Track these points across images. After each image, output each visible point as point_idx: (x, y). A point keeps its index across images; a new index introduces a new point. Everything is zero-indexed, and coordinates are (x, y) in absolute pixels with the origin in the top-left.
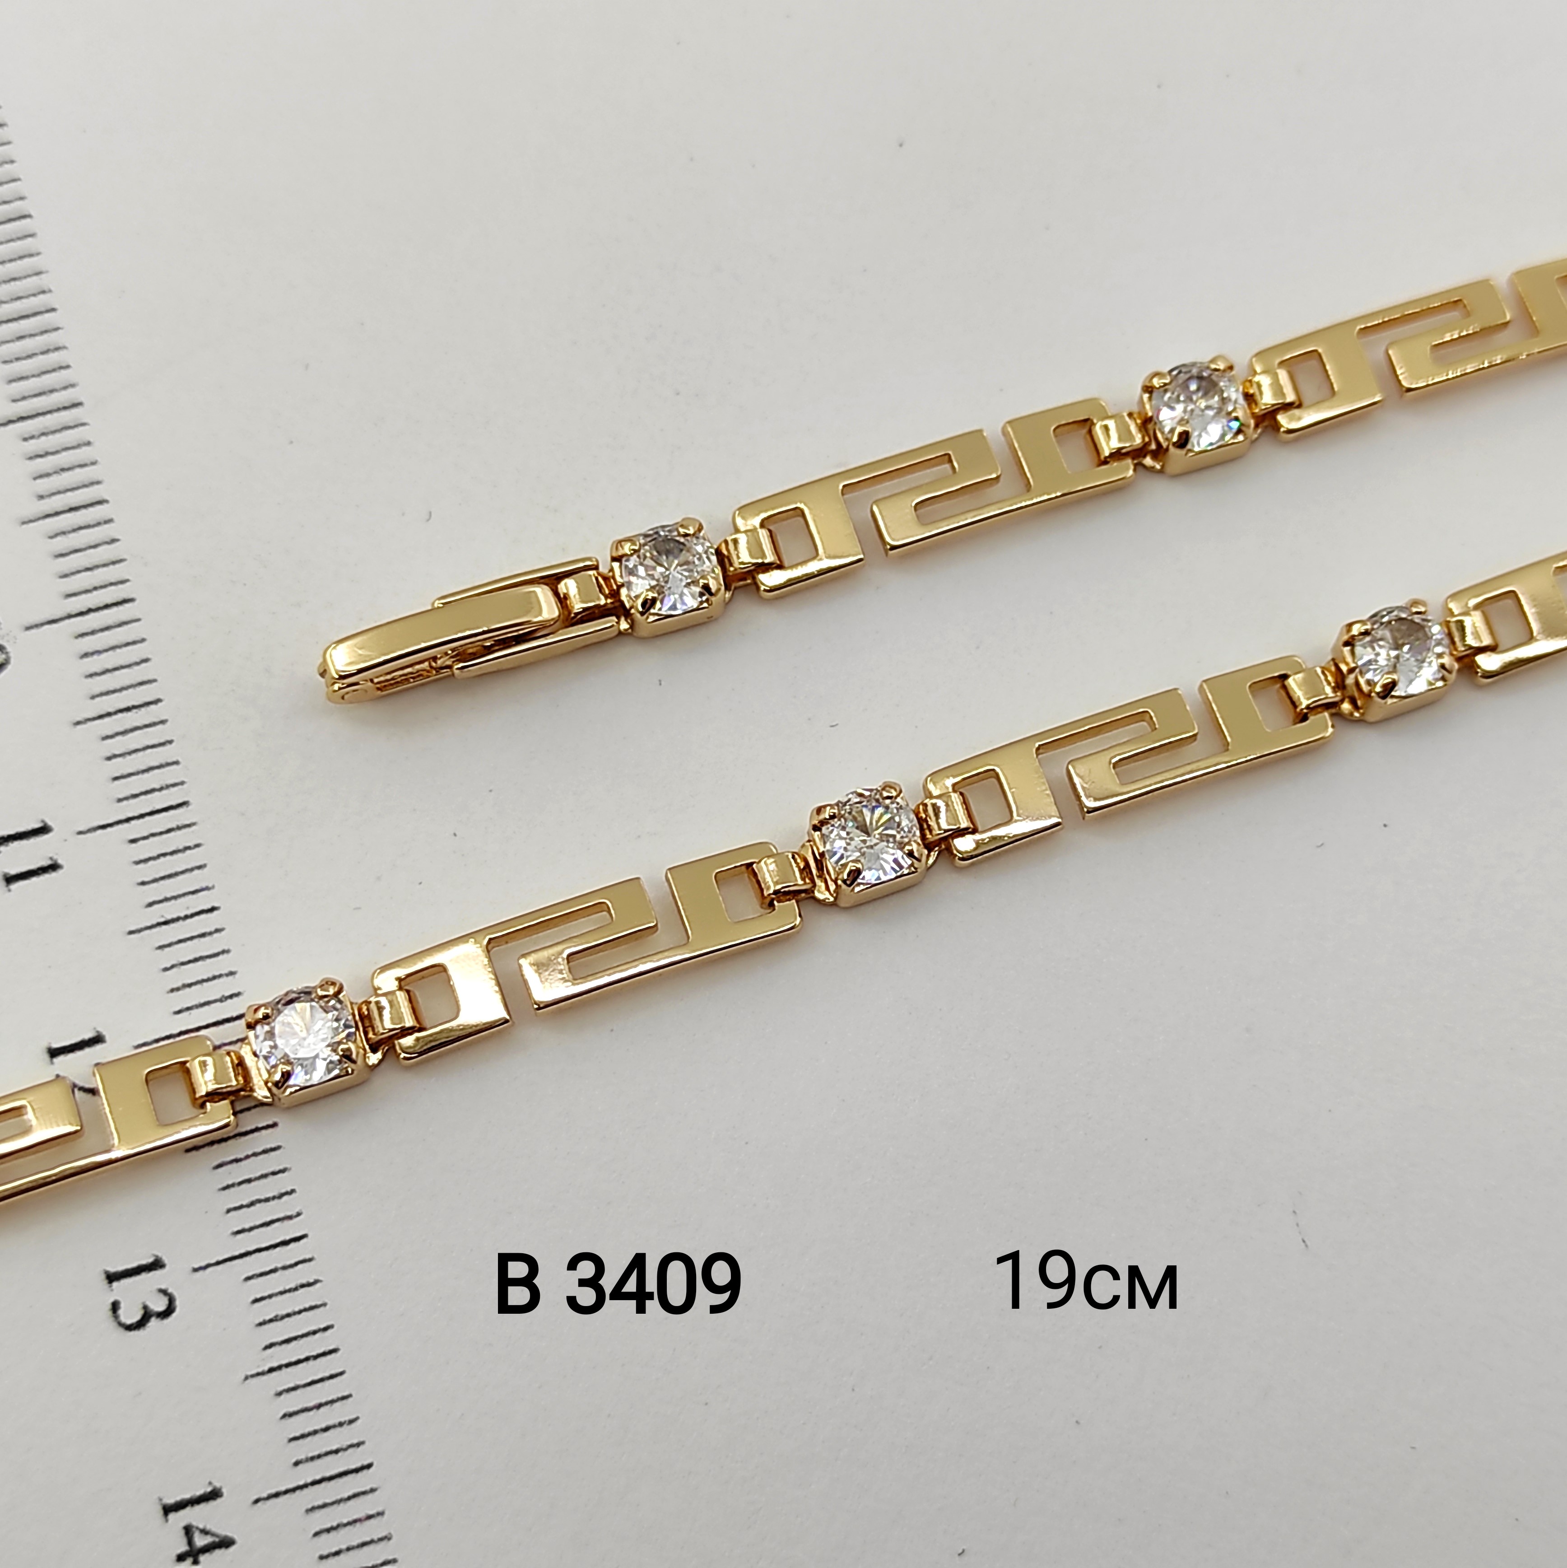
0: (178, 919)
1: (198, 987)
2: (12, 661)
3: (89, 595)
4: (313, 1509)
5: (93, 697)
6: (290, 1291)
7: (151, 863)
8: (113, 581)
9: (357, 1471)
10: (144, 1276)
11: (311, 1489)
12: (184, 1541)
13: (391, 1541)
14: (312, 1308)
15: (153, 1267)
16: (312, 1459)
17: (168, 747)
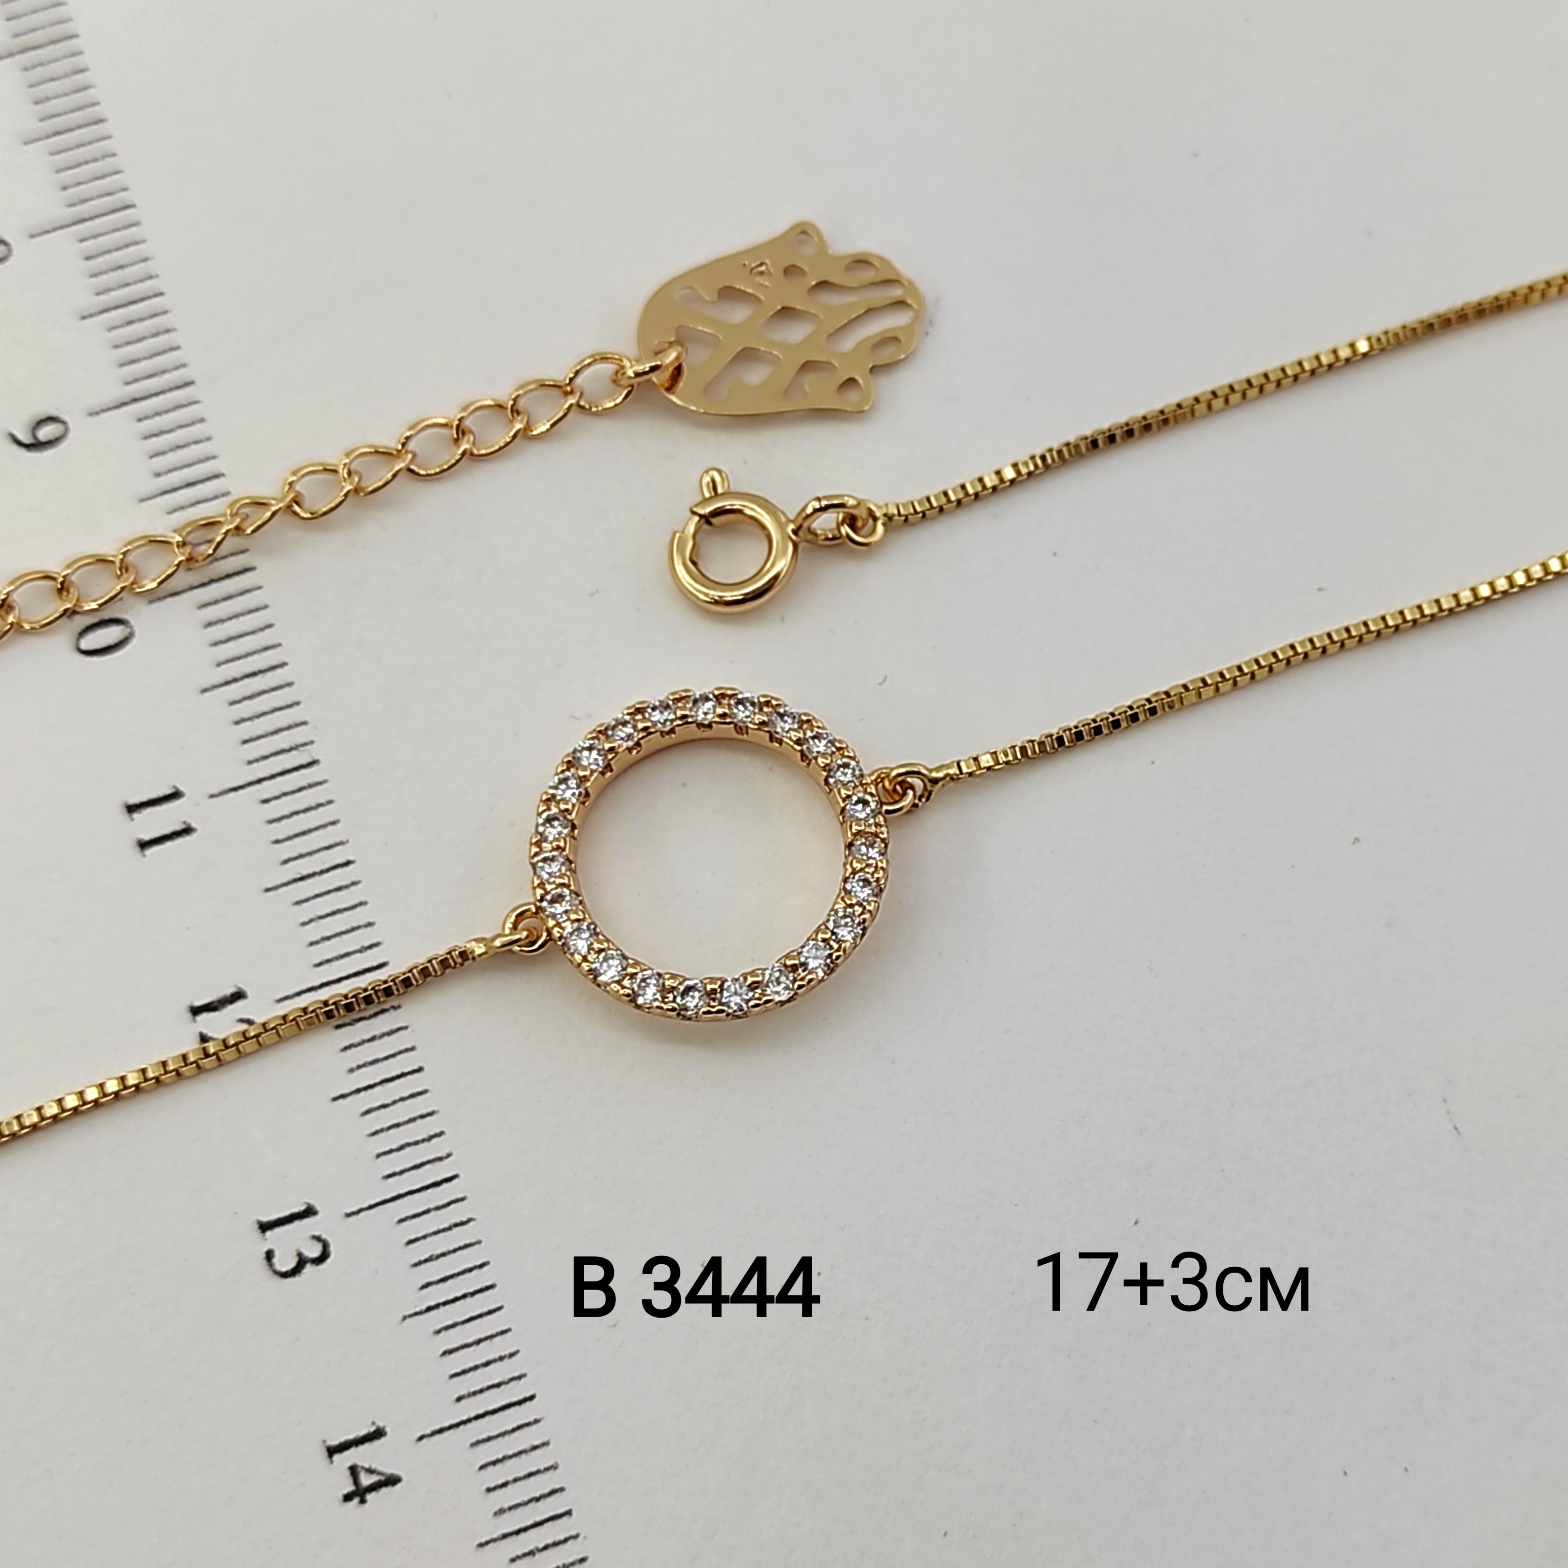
0: (313, 875)
1: (338, 939)
2: (137, 635)
4: (478, 1443)
5: (219, 665)
6: (444, 1230)
7: (284, 822)
9: (519, 1403)
10: (297, 1223)
11: (475, 1424)
12: (350, 1480)
13: (558, 1471)
14: (467, 1246)
15: (306, 1215)
16: (475, 1393)
17: (296, 708)
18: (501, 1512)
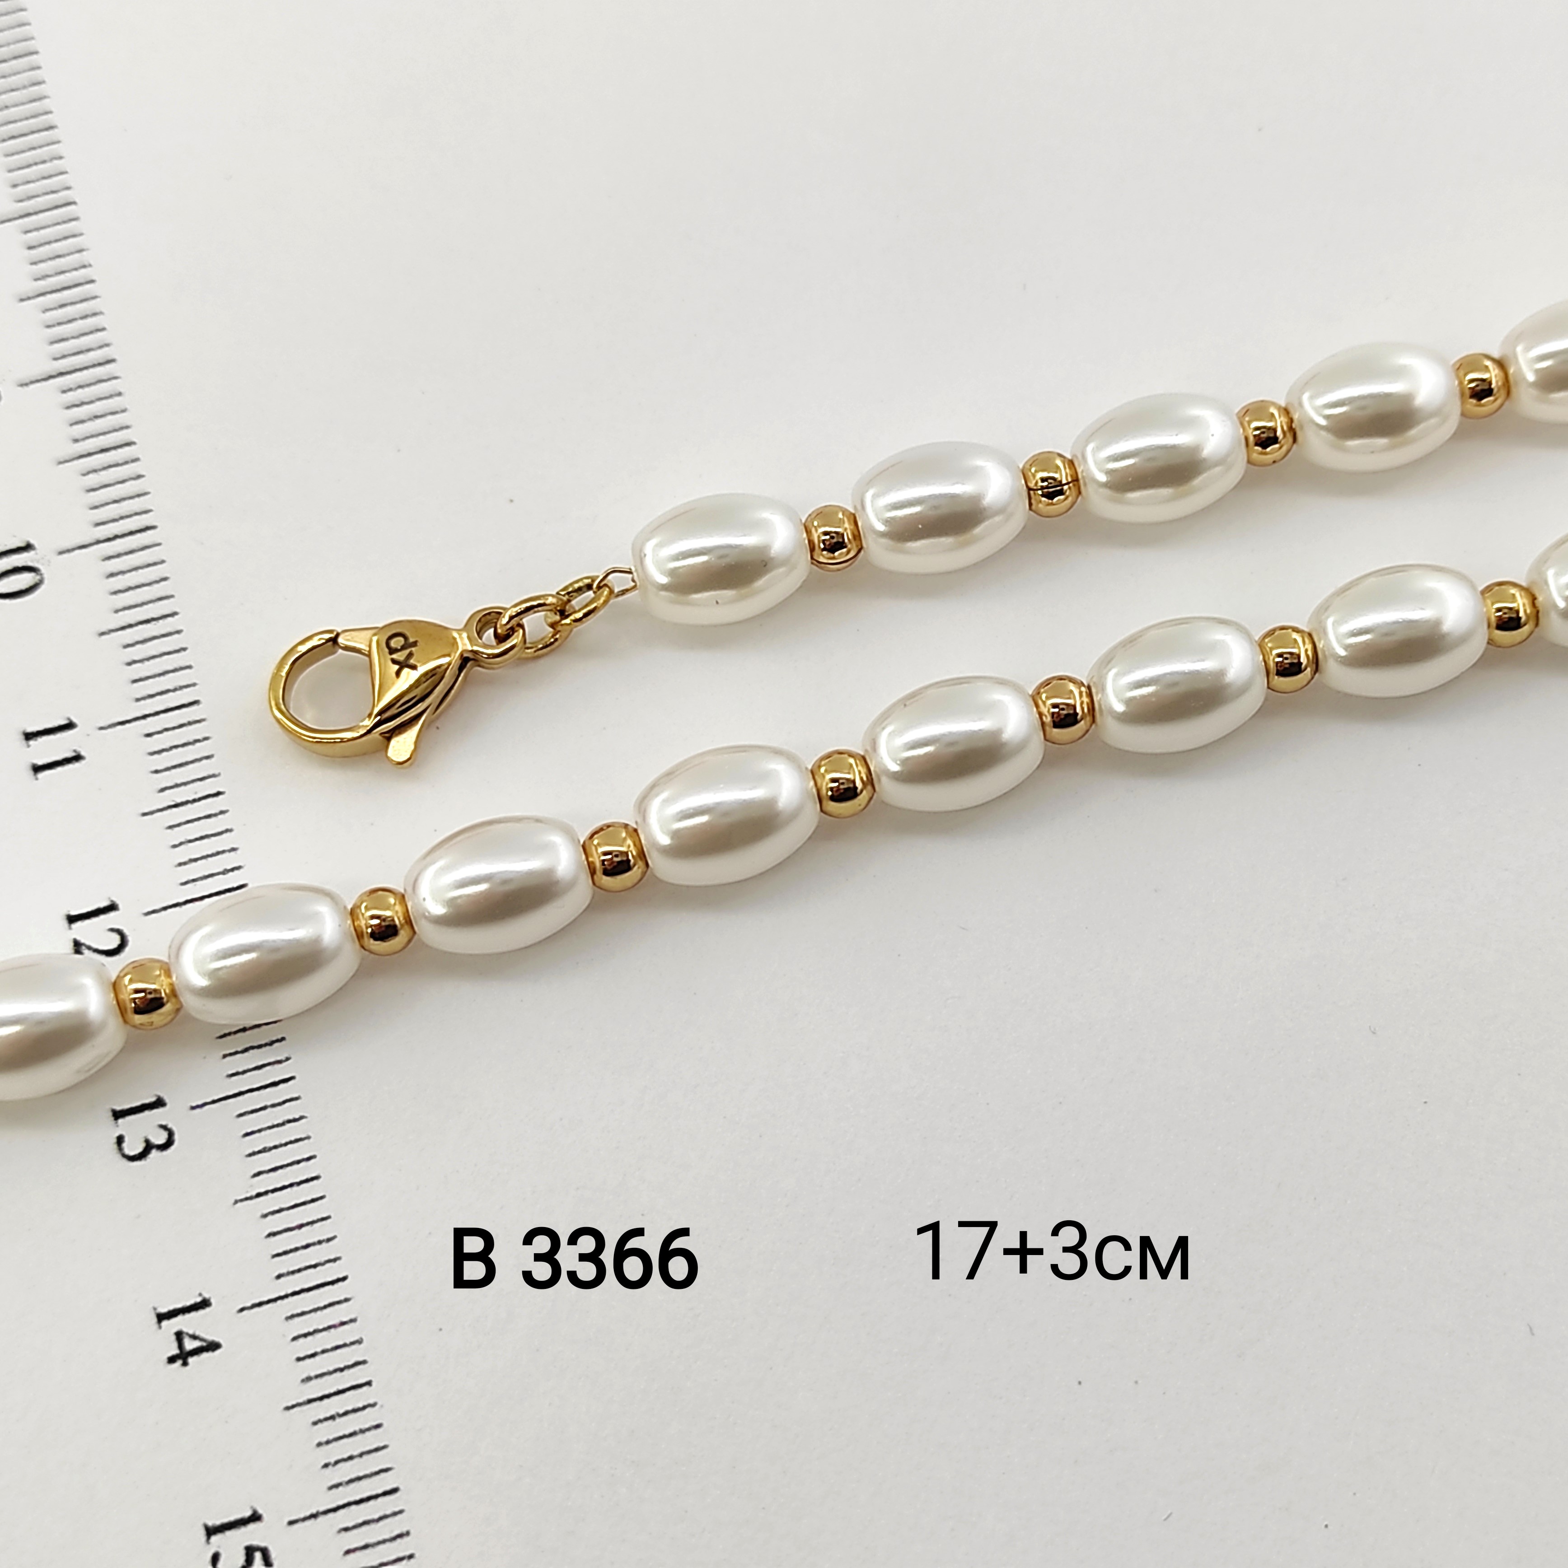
0: (187, 802)
1: (203, 861)
2: (46, 582)
3: (116, 524)
4: (293, 1316)
5: (117, 611)
6: (278, 1125)
7: (165, 754)
8: (138, 511)
9: (332, 1283)
10: (146, 1113)
11: (290, 1299)
12: (175, 1345)
13: (362, 1346)
14: (298, 1140)
15: (156, 1105)
16: (293, 1272)
17: (183, 653)
18: (309, 1379)
